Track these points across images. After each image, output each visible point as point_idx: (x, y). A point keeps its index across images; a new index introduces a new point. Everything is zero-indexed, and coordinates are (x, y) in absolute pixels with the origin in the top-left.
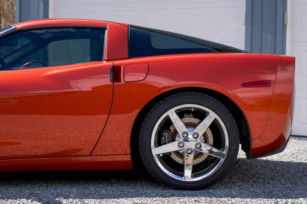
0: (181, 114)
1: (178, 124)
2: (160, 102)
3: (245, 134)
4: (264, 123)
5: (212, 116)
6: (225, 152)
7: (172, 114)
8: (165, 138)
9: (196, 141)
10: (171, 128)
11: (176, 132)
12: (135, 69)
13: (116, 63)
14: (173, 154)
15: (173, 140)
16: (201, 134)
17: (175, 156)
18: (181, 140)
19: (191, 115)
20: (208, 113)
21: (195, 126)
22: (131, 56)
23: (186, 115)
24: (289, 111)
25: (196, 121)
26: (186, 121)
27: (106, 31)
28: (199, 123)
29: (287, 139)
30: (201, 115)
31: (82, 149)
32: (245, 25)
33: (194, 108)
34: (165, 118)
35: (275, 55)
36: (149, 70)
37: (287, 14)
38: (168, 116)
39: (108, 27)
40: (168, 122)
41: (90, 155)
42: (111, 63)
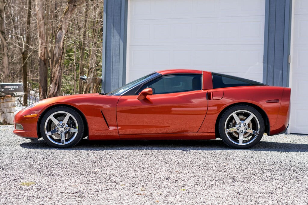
0: (238, 114)
1: (237, 119)
2: (229, 109)
3: (267, 124)
4: (276, 120)
5: (252, 116)
6: (258, 132)
7: (234, 114)
8: (231, 125)
9: (244, 127)
10: (233, 121)
11: (235, 123)
12: (217, 94)
13: (209, 91)
14: (234, 133)
15: (234, 126)
16: (247, 124)
17: (235, 134)
18: (238, 126)
19: (242, 115)
20: (250, 114)
21: (244, 120)
22: (214, 88)
23: (239, 115)
24: (288, 114)
25: (244, 118)
26: (240, 118)
27: (202, 76)
28: (246, 119)
29: (286, 127)
30: (247, 115)
31: (189, 130)
32: (263, 62)
33: (244, 112)
34: (231, 116)
35: (282, 87)
36: (224, 95)
37: (290, 56)
38: (232, 115)
39: (203, 74)
40: (232, 118)
41: (197, 133)
42: (206, 91)
